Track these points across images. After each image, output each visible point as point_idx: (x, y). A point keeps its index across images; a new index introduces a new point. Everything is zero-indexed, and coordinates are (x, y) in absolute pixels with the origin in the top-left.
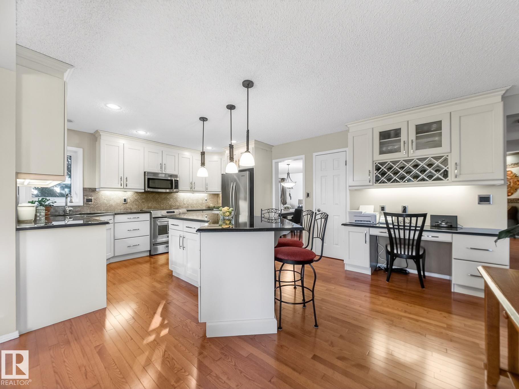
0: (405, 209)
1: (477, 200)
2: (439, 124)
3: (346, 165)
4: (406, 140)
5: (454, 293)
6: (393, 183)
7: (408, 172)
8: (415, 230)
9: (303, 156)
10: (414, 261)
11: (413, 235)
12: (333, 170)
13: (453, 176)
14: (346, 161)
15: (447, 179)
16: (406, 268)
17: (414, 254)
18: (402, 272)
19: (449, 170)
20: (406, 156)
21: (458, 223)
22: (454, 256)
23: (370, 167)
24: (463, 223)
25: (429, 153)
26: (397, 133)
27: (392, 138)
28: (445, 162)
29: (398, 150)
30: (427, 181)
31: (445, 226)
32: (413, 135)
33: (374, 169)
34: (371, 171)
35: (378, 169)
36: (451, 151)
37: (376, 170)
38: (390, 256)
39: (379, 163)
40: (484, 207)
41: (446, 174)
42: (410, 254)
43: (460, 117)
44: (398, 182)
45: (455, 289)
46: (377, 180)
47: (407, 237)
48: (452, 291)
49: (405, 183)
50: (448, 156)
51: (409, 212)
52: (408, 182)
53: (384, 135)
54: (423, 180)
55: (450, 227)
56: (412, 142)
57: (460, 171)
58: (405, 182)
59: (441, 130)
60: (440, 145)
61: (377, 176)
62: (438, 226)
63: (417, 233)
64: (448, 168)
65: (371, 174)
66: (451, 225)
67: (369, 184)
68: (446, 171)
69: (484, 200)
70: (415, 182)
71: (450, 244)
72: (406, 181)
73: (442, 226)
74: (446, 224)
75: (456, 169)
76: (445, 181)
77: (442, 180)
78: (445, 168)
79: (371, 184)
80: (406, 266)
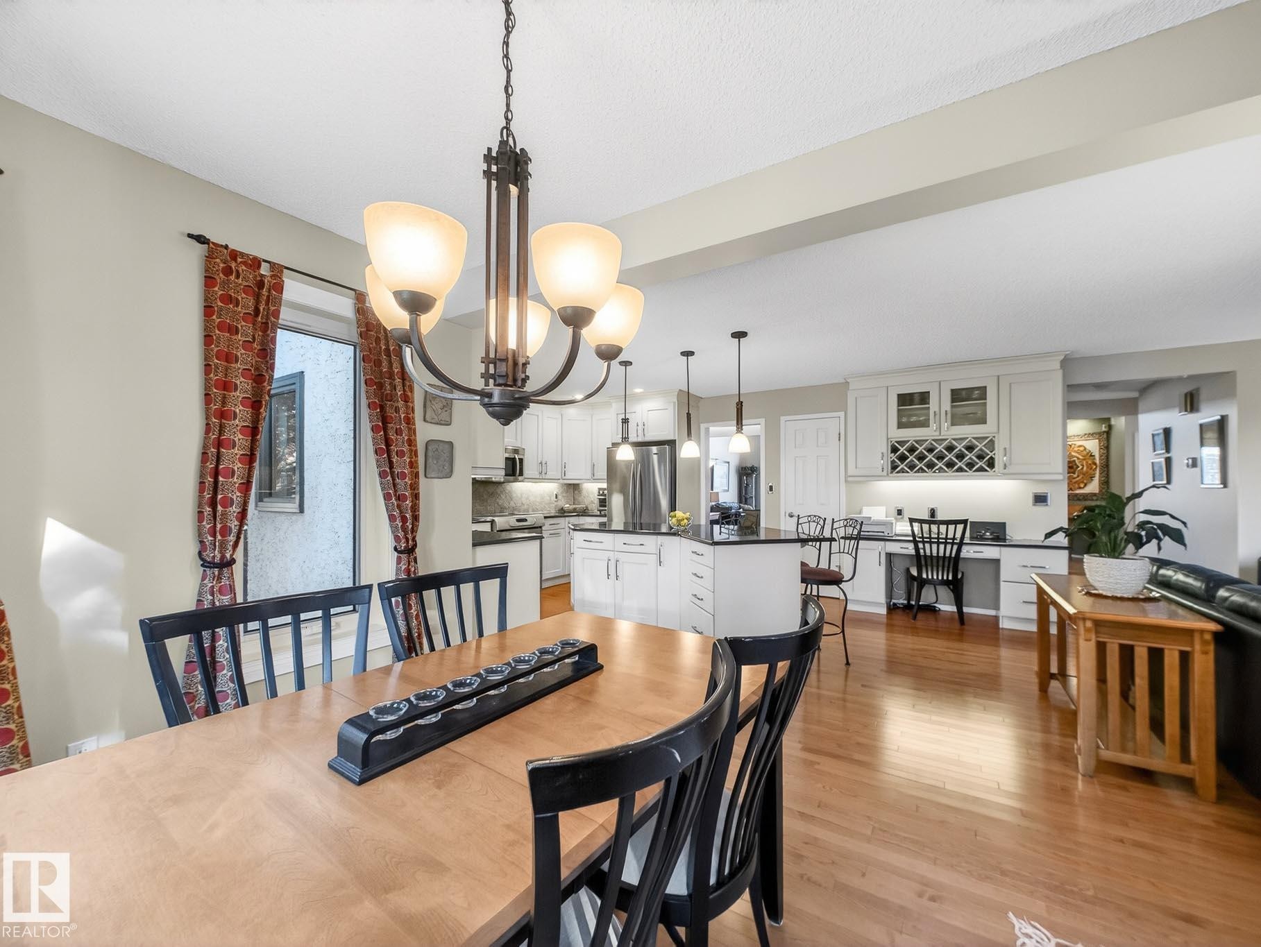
0: (933, 513)
1: (1031, 500)
2: (983, 391)
3: (839, 440)
4: (937, 410)
5: (1002, 629)
6: (919, 472)
7: (940, 458)
8: (953, 544)
9: (762, 421)
10: (950, 588)
11: (950, 551)
12: (818, 446)
13: (1002, 466)
14: (839, 434)
15: (994, 470)
16: (936, 603)
17: (950, 578)
18: (930, 609)
19: (996, 458)
20: (937, 433)
21: (1007, 533)
22: (1003, 577)
23: (884, 448)
24: (1013, 534)
25: (969, 431)
26: (924, 397)
27: (915, 405)
28: (991, 445)
29: (925, 424)
30: (966, 471)
31: (991, 537)
32: (947, 404)
33: (889, 452)
34: (885, 455)
35: (894, 450)
36: (999, 430)
37: (891, 453)
38: (915, 583)
39: (896, 442)
40: (1040, 509)
41: (991, 464)
42: (945, 578)
43: (1010, 384)
44: (923, 471)
45: (1005, 624)
46: (894, 467)
47: (941, 554)
48: (1001, 626)
49: (935, 474)
50: (994, 437)
51: (940, 517)
52: (939, 472)
53: (905, 400)
54: (960, 470)
55: (997, 539)
56: (946, 414)
57: (1010, 458)
58: (935, 472)
59: (986, 399)
60: (983, 421)
61: (893, 462)
62: (982, 538)
63: (955, 547)
64: (994, 454)
65: (885, 458)
66: (998, 536)
67: (881, 473)
68: (991, 458)
69: (1040, 499)
70: (950, 473)
71: (997, 562)
72: (937, 471)
73: (986, 537)
74: (991, 535)
75: (1005, 455)
76: (991, 472)
77: (986, 471)
78: (991, 454)
79: (885, 473)
80: (934, 600)
